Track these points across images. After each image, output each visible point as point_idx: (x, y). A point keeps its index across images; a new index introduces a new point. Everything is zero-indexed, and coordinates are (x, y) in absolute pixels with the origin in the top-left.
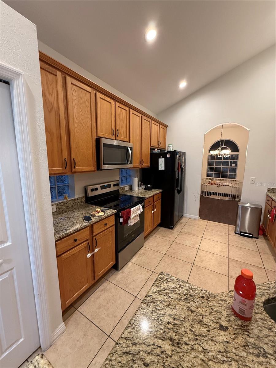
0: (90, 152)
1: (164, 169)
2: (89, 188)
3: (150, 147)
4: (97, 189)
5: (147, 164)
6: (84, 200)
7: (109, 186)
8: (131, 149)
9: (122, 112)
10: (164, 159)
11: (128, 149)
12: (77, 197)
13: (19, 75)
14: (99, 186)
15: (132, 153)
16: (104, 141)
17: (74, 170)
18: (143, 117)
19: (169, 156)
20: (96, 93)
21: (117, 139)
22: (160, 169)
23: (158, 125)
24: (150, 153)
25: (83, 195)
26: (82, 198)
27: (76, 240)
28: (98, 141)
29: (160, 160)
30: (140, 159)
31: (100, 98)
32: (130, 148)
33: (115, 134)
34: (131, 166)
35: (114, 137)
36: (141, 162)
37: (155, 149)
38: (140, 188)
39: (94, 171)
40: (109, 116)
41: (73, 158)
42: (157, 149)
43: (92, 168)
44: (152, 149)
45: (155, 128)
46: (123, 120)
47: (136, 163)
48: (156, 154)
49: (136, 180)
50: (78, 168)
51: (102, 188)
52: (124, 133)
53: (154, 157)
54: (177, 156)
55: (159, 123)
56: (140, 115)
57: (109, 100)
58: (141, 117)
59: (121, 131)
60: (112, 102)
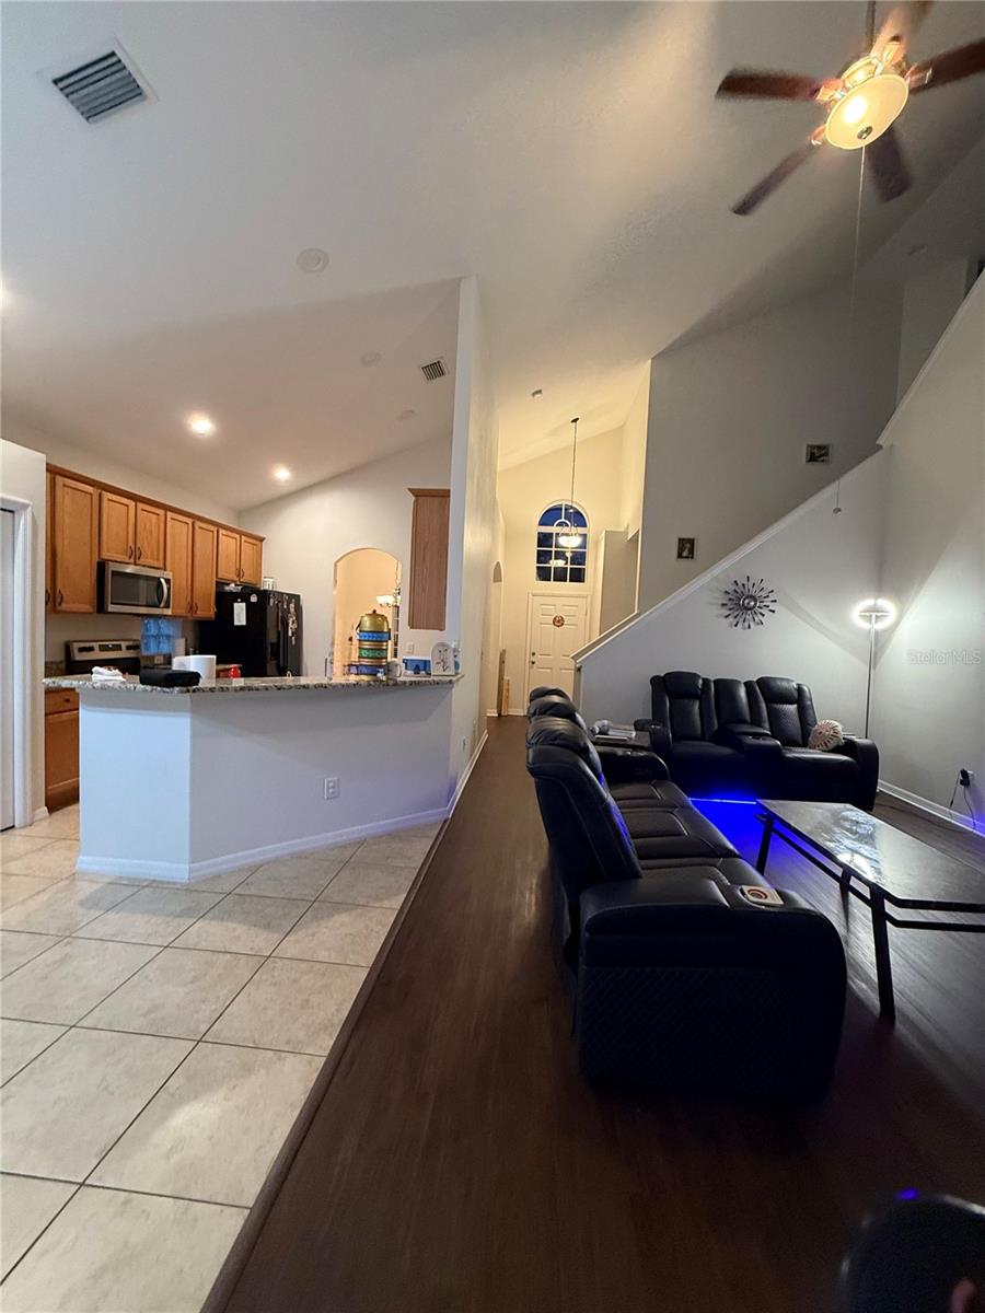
0: (87, 583)
1: (244, 623)
2: (76, 646)
3: (215, 580)
4: (91, 649)
5: (208, 611)
6: (63, 666)
7: (118, 648)
8: (168, 581)
9: (149, 519)
10: (244, 604)
11: (160, 583)
13: (28, 506)
14: (95, 645)
15: (169, 589)
16: (112, 567)
17: (59, 608)
18: (198, 524)
19: (254, 599)
20: (100, 495)
21: (138, 562)
22: (236, 623)
23: (238, 536)
24: (217, 592)
25: (61, 658)
26: (61, 662)
27: (68, 701)
28: (102, 565)
29: (236, 605)
30: (189, 599)
31: (109, 500)
32: (165, 580)
33: (135, 555)
34: (166, 611)
35: (132, 560)
36: (192, 608)
37: (228, 584)
39: (90, 613)
40: (124, 525)
41: (58, 589)
42: (233, 585)
43: (88, 608)
44: (220, 584)
45: (228, 544)
46: (151, 532)
47: (178, 606)
48: (231, 593)
50: (64, 606)
51: (103, 648)
52: (152, 552)
53: (224, 600)
54: (272, 600)
55: (241, 534)
56: (190, 521)
57: (125, 501)
58: (193, 524)
59: (146, 550)
60: (132, 504)
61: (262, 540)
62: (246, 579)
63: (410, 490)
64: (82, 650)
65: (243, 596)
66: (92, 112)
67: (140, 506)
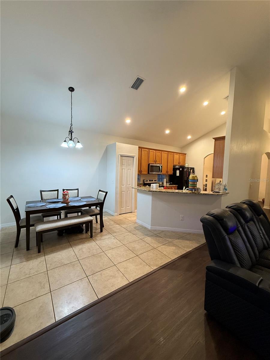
0: (147, 168)
1: (179, 175)
2: (145, 180)
3: (173, 165)
4: (148, 181)
5: (171, 172)
6: (143, 184)
7: (153, 181)
8: (161, 167)
9: (158, 153)
10: (179, 171)
11: (160, 167)
12: (141, 183)
13: (135, 156)
14: (148, 180)
15: (162, 168)
16: (151, 165)
18: (169, 153)
19: (181, 169)
20: (149, 151)
22: (177, 175)
24: (173, 168)
25: (143, 182)
26: (142, 183)
28: (149, 165)
29: (177, 171)
30: (167, 170)
34: (161, 173)
35: (155, 163)
36: (167, 172)
37: (176, 166)
38: (167, 184)
40: (153, 156)
41: (142, 169)
43: (146, 173)
44: (174, 166)
45: (176, 157)
46: (159, 156)
47: (164, 172)
48: (176, 168)
49: (165, 180)
50: (142, 173)
51: (150, 181)
52: (159, 161)
53: (175, 170)
54: (185, 169)
55: (180, 153)
56: (167, 153)
57: (153, 151)
58: (168, 153)
59: (157, 160)
60: (155, 151)
61: (186, 154)
62: (181, 164)
63: (213, 138)
64: (146, 181)
65: (179, 169)
66: (137, 88)
67: (157, 151)
